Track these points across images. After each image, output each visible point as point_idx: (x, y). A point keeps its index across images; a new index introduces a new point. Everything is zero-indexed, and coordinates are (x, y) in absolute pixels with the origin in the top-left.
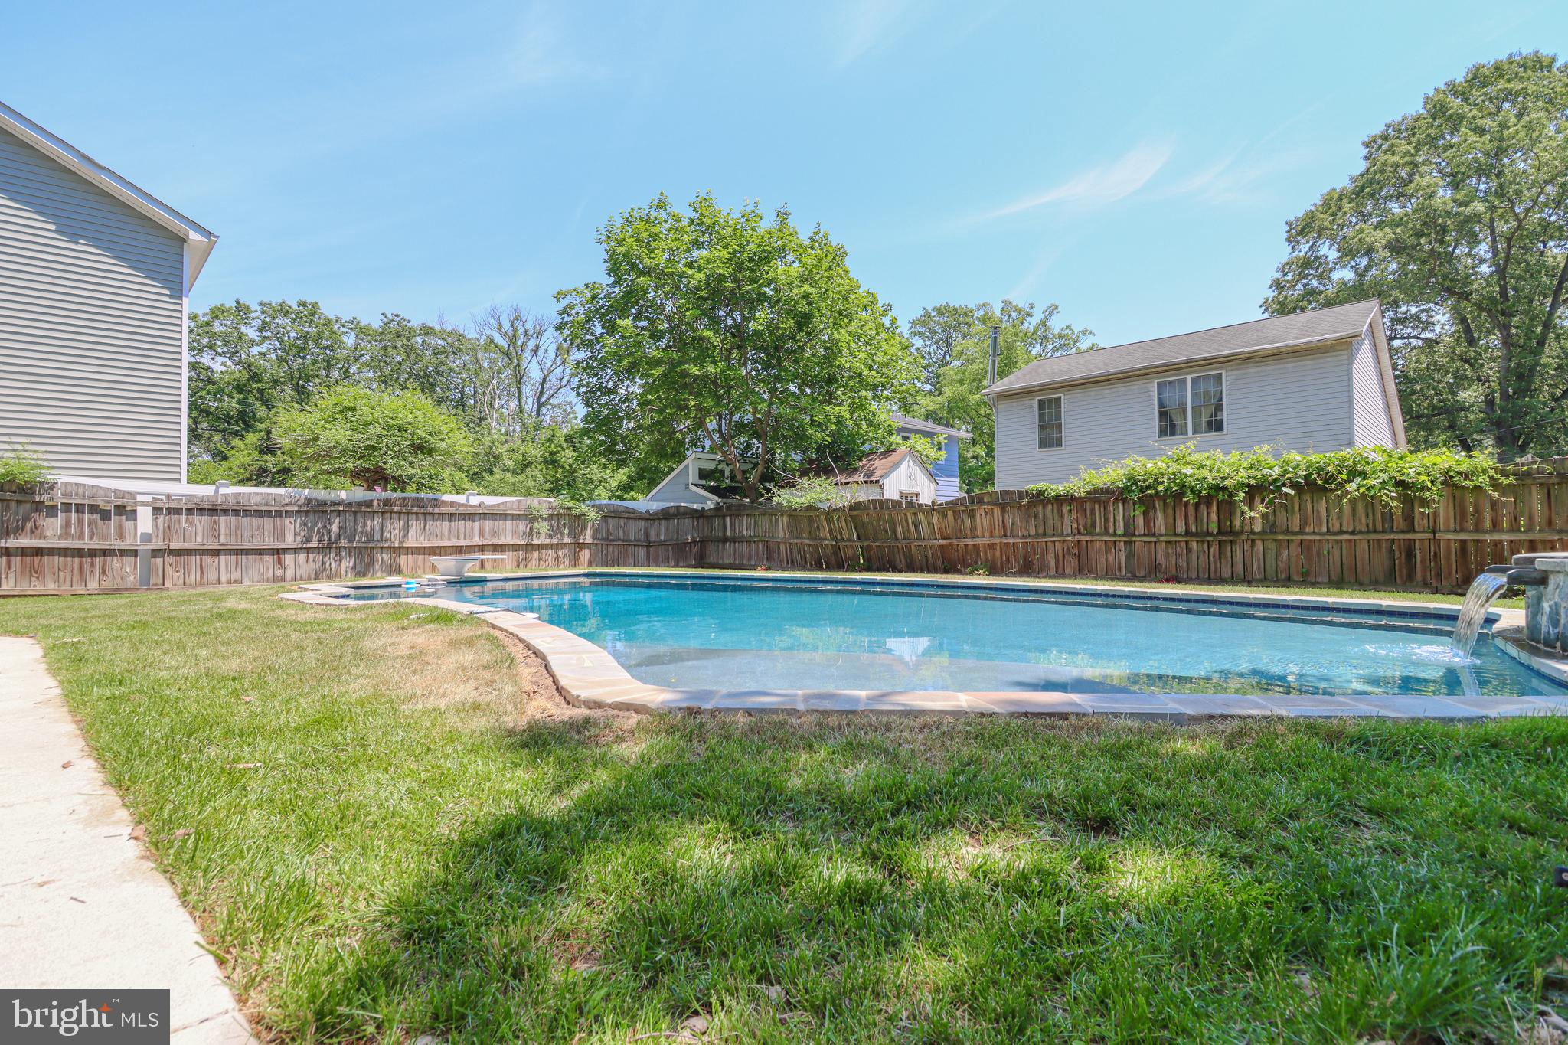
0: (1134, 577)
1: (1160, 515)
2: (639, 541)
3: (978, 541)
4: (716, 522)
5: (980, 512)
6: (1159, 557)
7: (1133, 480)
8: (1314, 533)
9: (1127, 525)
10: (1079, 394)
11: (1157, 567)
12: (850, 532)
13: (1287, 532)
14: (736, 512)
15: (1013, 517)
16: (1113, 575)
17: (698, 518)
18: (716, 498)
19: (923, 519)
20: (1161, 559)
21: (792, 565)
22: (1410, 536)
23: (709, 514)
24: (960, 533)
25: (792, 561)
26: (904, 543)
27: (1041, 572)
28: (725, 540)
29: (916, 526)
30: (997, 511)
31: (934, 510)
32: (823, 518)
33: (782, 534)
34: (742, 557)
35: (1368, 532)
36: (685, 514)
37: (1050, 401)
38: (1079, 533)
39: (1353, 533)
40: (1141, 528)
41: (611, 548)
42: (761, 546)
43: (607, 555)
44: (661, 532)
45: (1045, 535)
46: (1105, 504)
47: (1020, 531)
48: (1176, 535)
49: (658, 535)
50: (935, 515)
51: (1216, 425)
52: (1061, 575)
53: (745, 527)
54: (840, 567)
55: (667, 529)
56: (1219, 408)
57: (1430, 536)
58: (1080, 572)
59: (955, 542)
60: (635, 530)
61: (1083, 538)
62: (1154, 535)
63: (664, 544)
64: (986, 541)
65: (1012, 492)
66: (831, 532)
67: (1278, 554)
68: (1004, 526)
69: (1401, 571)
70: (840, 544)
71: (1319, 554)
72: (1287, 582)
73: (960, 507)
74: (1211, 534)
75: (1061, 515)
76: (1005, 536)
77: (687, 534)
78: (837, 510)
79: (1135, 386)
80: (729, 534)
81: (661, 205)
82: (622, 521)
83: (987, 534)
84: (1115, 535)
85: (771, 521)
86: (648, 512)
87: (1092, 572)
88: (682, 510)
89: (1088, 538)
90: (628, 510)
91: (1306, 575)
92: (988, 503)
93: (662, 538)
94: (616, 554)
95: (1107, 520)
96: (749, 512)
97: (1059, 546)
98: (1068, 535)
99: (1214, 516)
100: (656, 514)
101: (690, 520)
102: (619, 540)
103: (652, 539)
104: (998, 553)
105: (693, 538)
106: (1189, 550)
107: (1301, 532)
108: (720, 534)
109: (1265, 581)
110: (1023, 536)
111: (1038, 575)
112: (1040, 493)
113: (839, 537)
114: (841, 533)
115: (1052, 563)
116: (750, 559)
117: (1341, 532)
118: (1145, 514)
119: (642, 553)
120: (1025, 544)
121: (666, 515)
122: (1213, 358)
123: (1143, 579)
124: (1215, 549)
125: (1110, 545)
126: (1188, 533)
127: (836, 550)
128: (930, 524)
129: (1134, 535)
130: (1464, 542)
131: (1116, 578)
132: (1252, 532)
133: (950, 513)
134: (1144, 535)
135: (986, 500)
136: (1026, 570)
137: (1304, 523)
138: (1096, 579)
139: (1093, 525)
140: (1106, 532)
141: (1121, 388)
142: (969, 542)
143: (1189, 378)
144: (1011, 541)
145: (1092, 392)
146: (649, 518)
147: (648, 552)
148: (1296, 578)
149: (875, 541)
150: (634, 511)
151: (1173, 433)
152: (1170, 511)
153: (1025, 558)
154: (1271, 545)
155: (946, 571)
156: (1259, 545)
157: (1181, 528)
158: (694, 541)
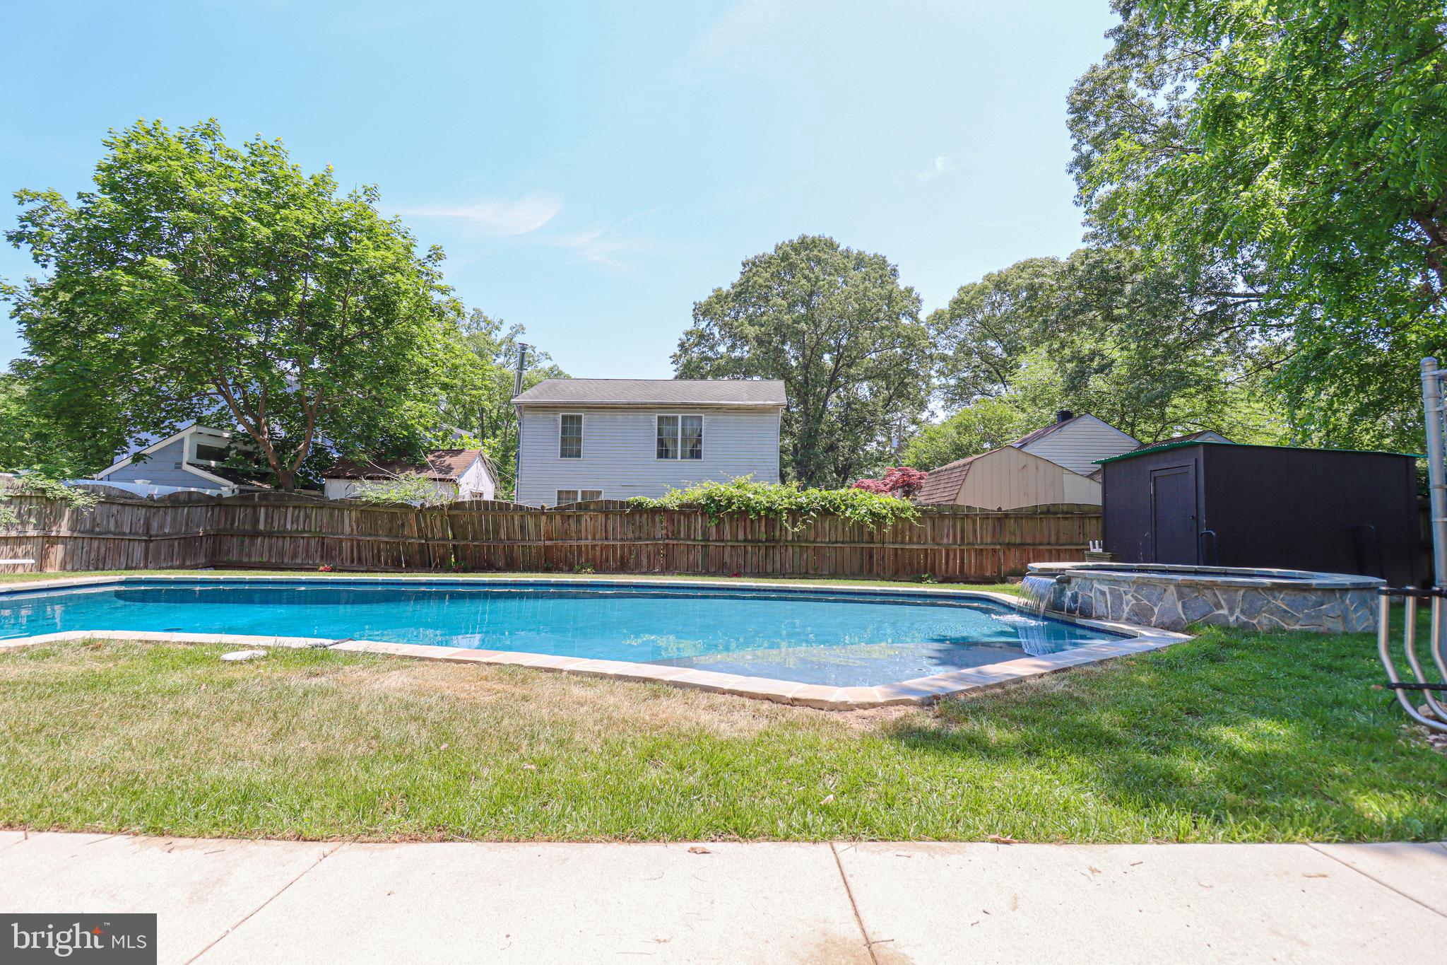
0: (708, 573)
1: (727, 526)
2: (136, 534)
3: (583, 543)
4: (240, 513)
5: (586, 517)
6: (726, 556)
7: (710, 497)
8: (821, 542)
9: (704, 533)
10: (596, 415)
11: (724, 564)
12: (444, 531)
13: (807, 541)
14: (275, 503)
15: (615, 523)
16: (692, 571)
17: (213, 507)
18: (231, 483)
19: (530, 522)
20: (727, 559)
21: (359, 564)
22: (871, 545)
23: (226, 502)
24: (566, 536)
25: (360, 559)
26: (507, 543)
27: (636, 569)
28: (255, 534)
29: (522, 528)
30: (601, 518)
31: (543, 513)
32: (412, 516)
33: (347, 529)
34: (281, 554)
35: (851, 542)
36: (199, 501)
37: (572, 417)
38: (668, 538)
39: (843, 543)
40: (714, 536)
41: (95, 544)
42: (313, 542)
43: (89, 553)
44: (166, 524)
45: (640, 539)
46: (688, 516)
47: (619, 535)
48: (737, 541)
49: (161, 527)
50: (544, 518)
51: (696, 454)
52: (650, 571)
53: (289, 520)
54: (426, 566)
55: (174, 520)
56: (699, 441)
57: (881, 545)
58: (666, 570)
59: (560, 543)
60: (130, 520)
61: (671, 542)
62: (723, 541)
63: (169, 538)
64: (589, 542)
65: (615, 502)
66: (420, 530)
67: (801, 555)
68: (606, 531)
69: (866, 567)
70: (431, 543)
71: (824, 556)
72: (805, 575)
73: (568, 512)
74: (761, 541)
75: (654, 521)
76: (606, 539)
77: (198, 526)
78: (433, 508)
79: (642, 416)
80: (261, 527)
81: (209, 132)
82: (114, 509)
83: (590, 537)
84: (695, 540)
85: (332, 515)
86: (151, 497)
87: (676, 569)
88: (194, 497)
89: (675, 542)
90: (124, 494)
91: (816, 569)
92: (594, 510)
93: (167, 531)
94: (103, 550)
95: (689, 529)
96: (296, 503)
97: (650, 548)
98: (659, 539)
99: (763, 528)
100: (161, 500)
101: (204, 509)
102: (109, 532)
103: (154, 531)
104: (598, 553)
105: (205, 531)
106: (746, 552)
107: (814, 541)
108: (248, 527)
109: (792, 575)
110: (622, 539)
111: (632, 572)
112: (640, 504)
113: (430, 536)
114: (432, 531)
115: (645, 561)
116: (294, 556)
117: (837, 542)
118: (717, 526)
119: (138, 550)
120: (622, 547)
121: (174, 502)
122: (698, 404)
123: (714, 574)
124: (763, 551)
125: (691, 547)
126: (746, 540)
127: (423, 549)
128: (537, 526)
129: (708, 540)
130: (896, 549)
131: (695, 574)
132: (787, 541)
133: (558, 517)
134: (716, 541)
135: (592, 507)
136: (623, 568)
137: (817, 535)
138: (679, 574)
139: (679, 532)
140: (688, 538)
141: (631, 416)
142: (574, 543)
143: (680, 416)
144: (611, 543)
145: (607, 415)
146: (151, 505)
147: (147, 549)
148: (811, 572)
149: (474, 539)
150: (133, 496)
151: (666, 457)
152: (734, 524)
153: (622, 557)
154: (797, 550)
155: (548, 570)
156: (790, 549)
157: (741, 537)
158: (207, 535)
